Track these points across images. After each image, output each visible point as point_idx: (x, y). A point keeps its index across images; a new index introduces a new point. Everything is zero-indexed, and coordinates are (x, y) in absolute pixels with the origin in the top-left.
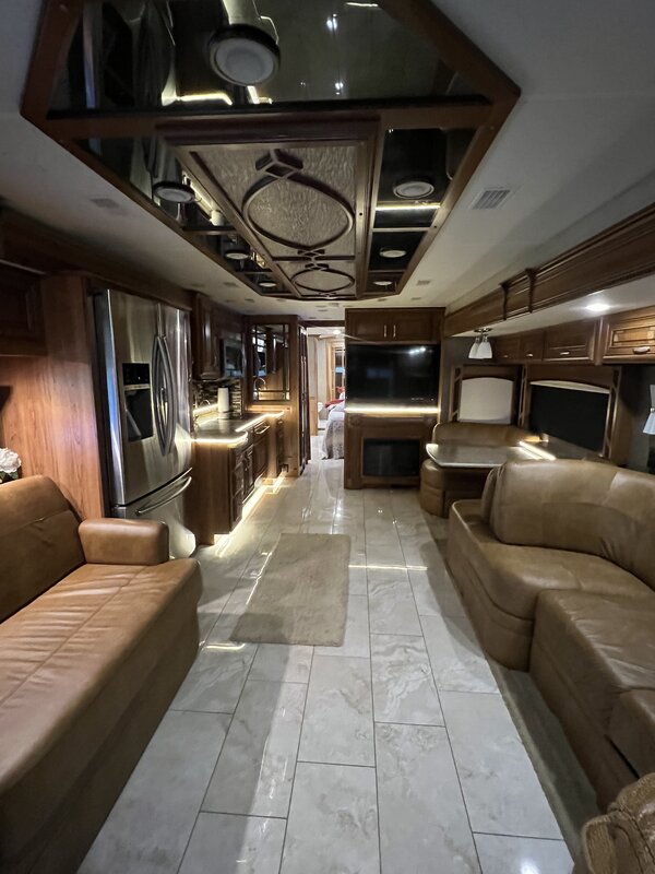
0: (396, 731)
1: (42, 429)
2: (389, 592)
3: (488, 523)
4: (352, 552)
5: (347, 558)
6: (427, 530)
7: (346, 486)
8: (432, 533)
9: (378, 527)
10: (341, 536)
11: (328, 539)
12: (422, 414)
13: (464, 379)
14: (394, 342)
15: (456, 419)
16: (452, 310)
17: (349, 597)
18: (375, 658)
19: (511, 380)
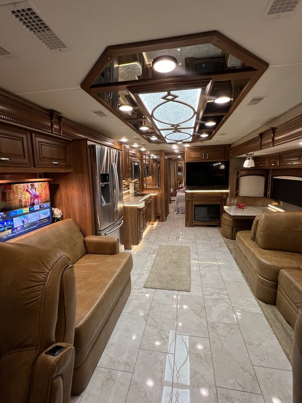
0: (217, 325)
1: (70, 200)
2: (209, 271)
3: (254, 240)
4: (191, 253)
5: (189, 256)
6: (225, 245)
7: (186, 226)
8: (228, 246)
9: (202, 244)
10: (186, 247)
11: (180, 248)
12: (221, 193)
13: (241, 176)
14: (208, 161)
15: (237, 195)
16: (235, 146)
17: (192, 272)
18: (205, 297)
19: (264, 176)
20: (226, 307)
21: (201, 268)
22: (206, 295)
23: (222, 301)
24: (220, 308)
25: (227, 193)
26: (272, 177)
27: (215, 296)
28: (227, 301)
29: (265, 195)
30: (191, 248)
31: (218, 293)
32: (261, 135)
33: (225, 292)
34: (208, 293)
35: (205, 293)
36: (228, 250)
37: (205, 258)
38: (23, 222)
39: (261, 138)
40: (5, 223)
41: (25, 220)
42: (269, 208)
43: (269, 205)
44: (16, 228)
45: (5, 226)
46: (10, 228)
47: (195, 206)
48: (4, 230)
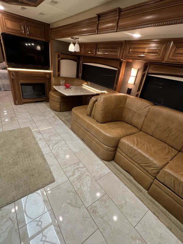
0: (95, 207)
2: (59, 148)
3: (90, 116)
4: (34, 134)
5: (34, 138)
6: (58, 118)
7: (15, 104)
8: (60, 119)
9: (40, 120)
10: (26, 128)
11: (20, 131)
12: (44, 73)
13: (61, 59)
14: (28, 37)
15: (59, 75)
16: (55, 27)
17: (45, 156)
18: (71, 179)
19: (76, 62)
20: (90, 180)
21: (51, 148)
22: (70, 176)
23: (84, 176)
24: (87, 184)
25: (50, 74)
26: (83, 63)
27: (77, 174)
28: (88, 173)
29: (77, 76)
30: (31, 128)
31: (77, 168)
32: (99, 16)
33: (81, 165)
34: (70, 174)
35: (68, 175)
36: (62, 122)
37: (49, 135)
39: (99, 20)
42: (83, 87)
43: (83, 85)
47: (22, 84)
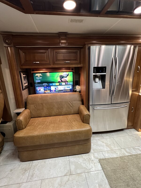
38: (55, 88)
40: (47, 88)
41: (57, 88)
44: (52, 91)
45: (47, 89)
46: (49, 90)
48: (47, 90)
